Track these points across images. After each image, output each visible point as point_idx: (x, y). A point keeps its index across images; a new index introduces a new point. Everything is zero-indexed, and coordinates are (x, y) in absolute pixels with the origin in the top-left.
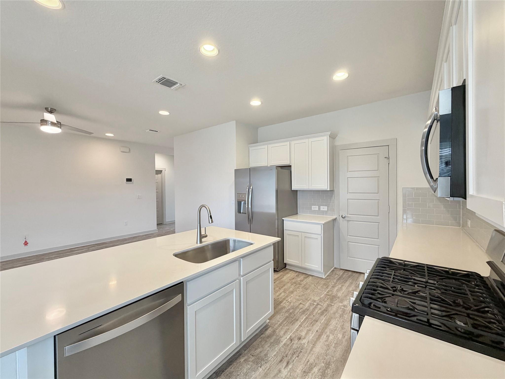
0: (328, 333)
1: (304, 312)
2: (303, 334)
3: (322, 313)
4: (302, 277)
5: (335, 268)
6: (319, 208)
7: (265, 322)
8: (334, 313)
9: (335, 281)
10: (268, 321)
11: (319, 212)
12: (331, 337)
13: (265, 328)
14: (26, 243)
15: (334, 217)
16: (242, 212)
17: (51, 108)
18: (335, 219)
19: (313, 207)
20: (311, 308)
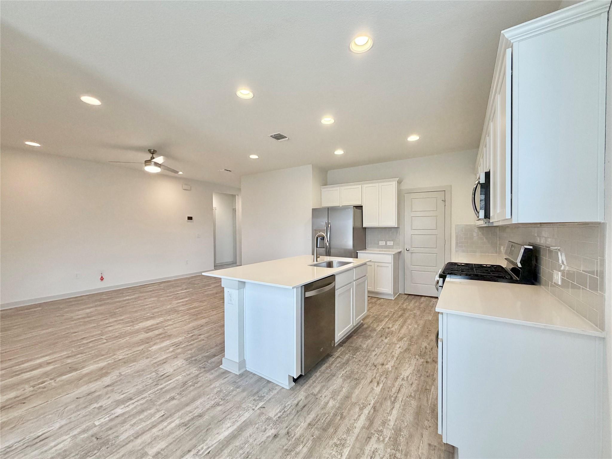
0: (407, 325)
1: (386, 317)
2: (390, 326)
3: (400, 317)
4: (375, 299)
5: (400, 294)
6: (386, 243)
7: (360, 322)
8: (408, 317)
9: (403, 301)
10: (362, 321)
11: (386, 247)
12: (410, 327)
13: (362, 325)
14: (102, 279)
15: (399, 250)
16: (318, 247)
17: (153, 150)
18: (400, 252)
19: (380, 242)
20: (390, 315)
